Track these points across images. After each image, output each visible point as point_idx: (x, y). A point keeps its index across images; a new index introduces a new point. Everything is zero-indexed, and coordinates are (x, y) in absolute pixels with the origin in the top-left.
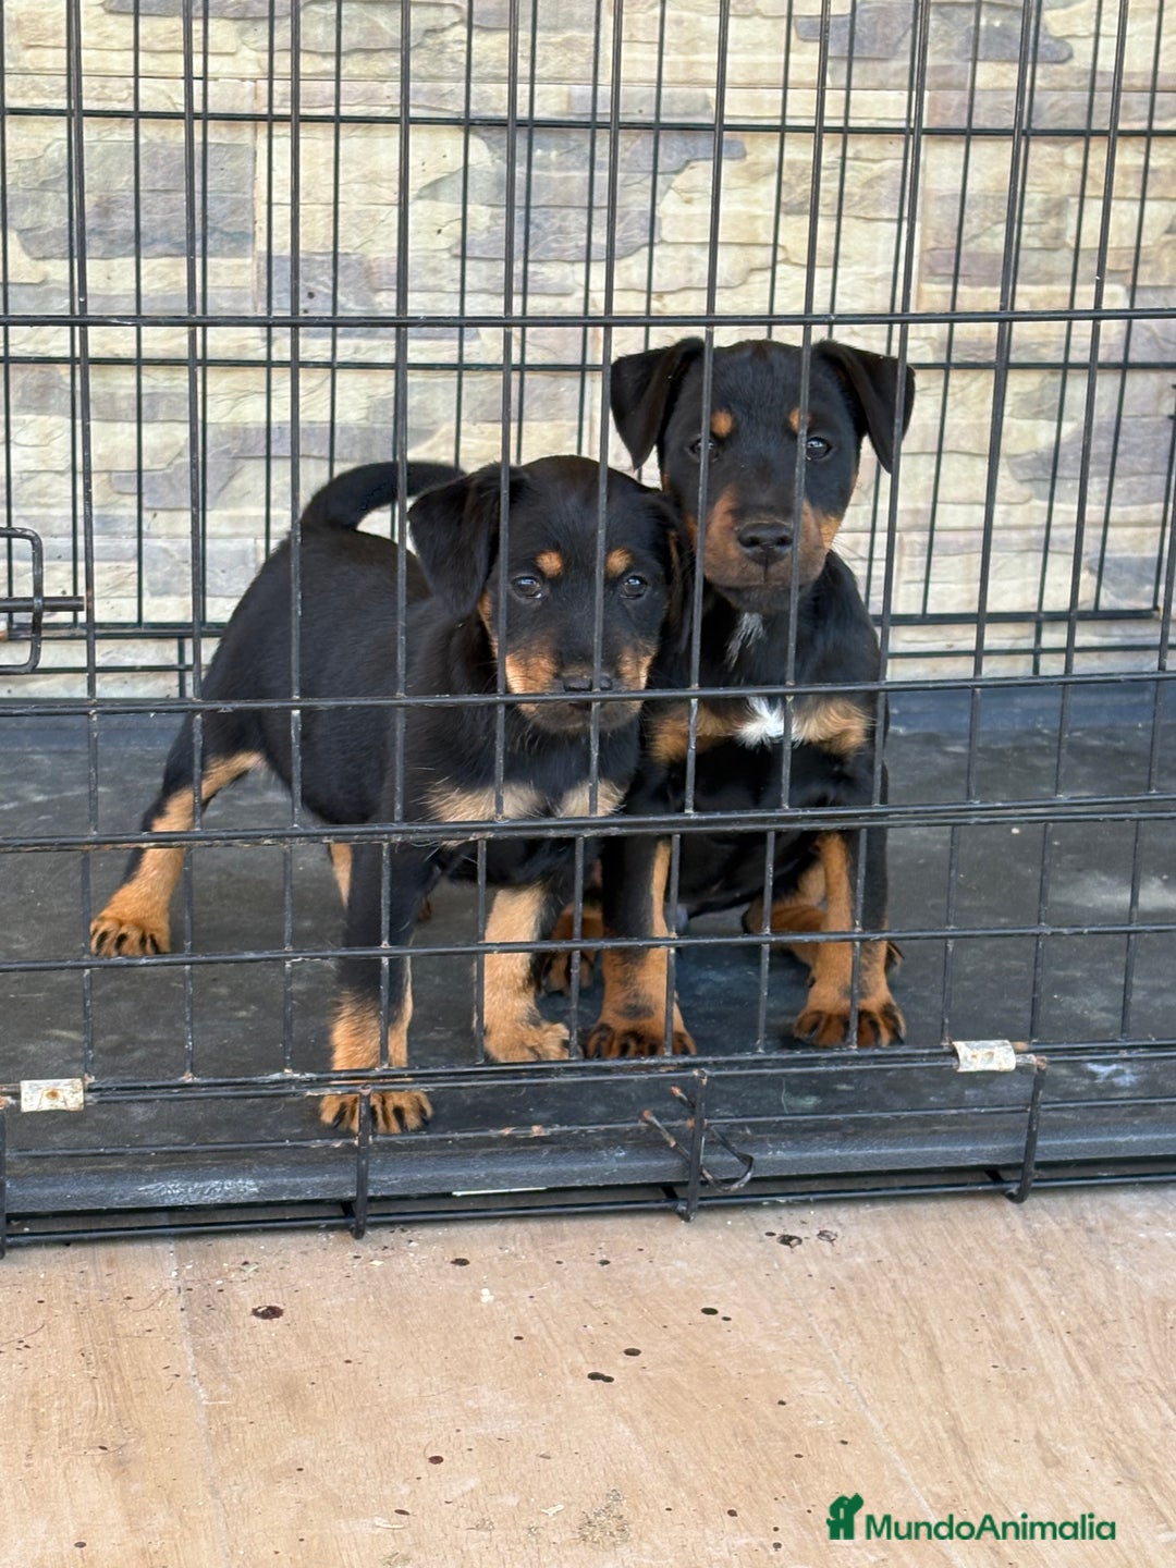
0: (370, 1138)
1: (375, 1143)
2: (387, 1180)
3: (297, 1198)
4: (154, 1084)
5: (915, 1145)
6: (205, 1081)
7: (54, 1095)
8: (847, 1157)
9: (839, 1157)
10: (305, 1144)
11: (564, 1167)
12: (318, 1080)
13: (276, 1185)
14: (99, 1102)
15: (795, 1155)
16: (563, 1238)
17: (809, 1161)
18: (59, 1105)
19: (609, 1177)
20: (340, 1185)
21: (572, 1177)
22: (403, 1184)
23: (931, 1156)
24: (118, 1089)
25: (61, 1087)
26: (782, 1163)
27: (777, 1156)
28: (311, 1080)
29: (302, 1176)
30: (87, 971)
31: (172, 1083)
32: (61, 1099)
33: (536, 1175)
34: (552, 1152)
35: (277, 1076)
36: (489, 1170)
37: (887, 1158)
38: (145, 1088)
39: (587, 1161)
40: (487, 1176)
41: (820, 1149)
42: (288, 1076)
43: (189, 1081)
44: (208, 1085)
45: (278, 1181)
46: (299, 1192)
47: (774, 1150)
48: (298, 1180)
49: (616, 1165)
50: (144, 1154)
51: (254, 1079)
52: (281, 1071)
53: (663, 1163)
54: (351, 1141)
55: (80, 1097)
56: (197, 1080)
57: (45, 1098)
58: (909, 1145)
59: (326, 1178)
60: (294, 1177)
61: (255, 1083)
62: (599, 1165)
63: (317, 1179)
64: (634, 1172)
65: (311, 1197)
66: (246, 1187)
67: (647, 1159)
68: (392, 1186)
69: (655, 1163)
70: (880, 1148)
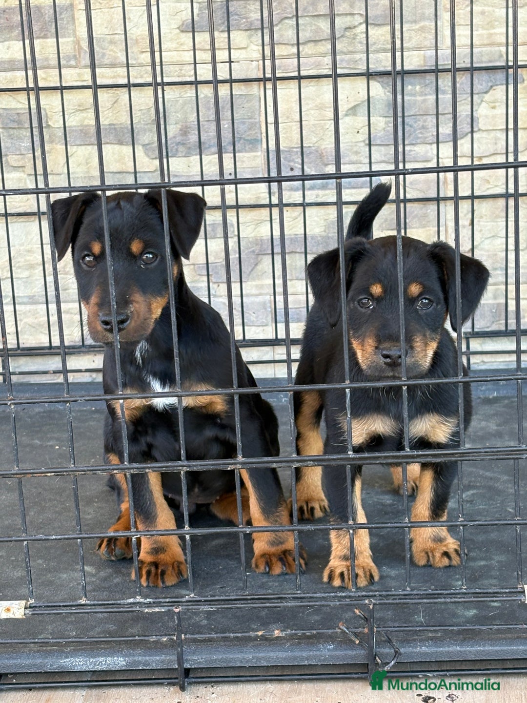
0: (183, 636)
1: (186, 639)
2: (196, 659)
3: (148, 668)
4: (65, 604)
5: (507, 645)
6: (92, 603)
7: (8, 610)
8: (465, 651)
9: (460, 651)
10: (146, 638)
11: (297, 654)
12: (154, 603)
13: (135, 660)
14: (32, 614)
15: (434, 649)
16: (299, 694)
17: (442, 653)
18: (10, 615)
19: (324, 660)
20: (170, 661)
21: (302, 659)
22: (206, 662)
23: (516, 652)
24: (45, 607)
25: (14, 605)
26: (425, 654)
27: (423, 650)
28: (150, 603)
29: (149, 655)
30: (25, 543)
31: (74, 603)
32: (12, 612)
33: (282, 658)
34: (291, 645)
35: (131, 600)
36: (254, 655)
37: (488, 653)
38: (60, 606)
39: (311, 651)
40: (253, 658)
41: (449, 646)
42: (138, 600)
43: (83, 602)
44: (94, 605)
45: (136, 658)
46: (149, 665)
47: (421, 647)
48: (148, 658)
49: (327, 652)
50: (59, 642)
51: (119, 602)
52: (135, 598)
53: (354, 652)
54: (172, 637)
55: (22, 611)
56: (88, 602)
57: (3, 612)
58: (502, 645)
59: (163, 657)
60: (145, 656)
61: (120, 604)
62: (318, 653)
63: (158, 658)
64: (338, 658)
65: (155, 668)
66: (118, 662)
67: (345, 650)
68: (200, 662)
69: (350, 653)
70: (484, 647)
